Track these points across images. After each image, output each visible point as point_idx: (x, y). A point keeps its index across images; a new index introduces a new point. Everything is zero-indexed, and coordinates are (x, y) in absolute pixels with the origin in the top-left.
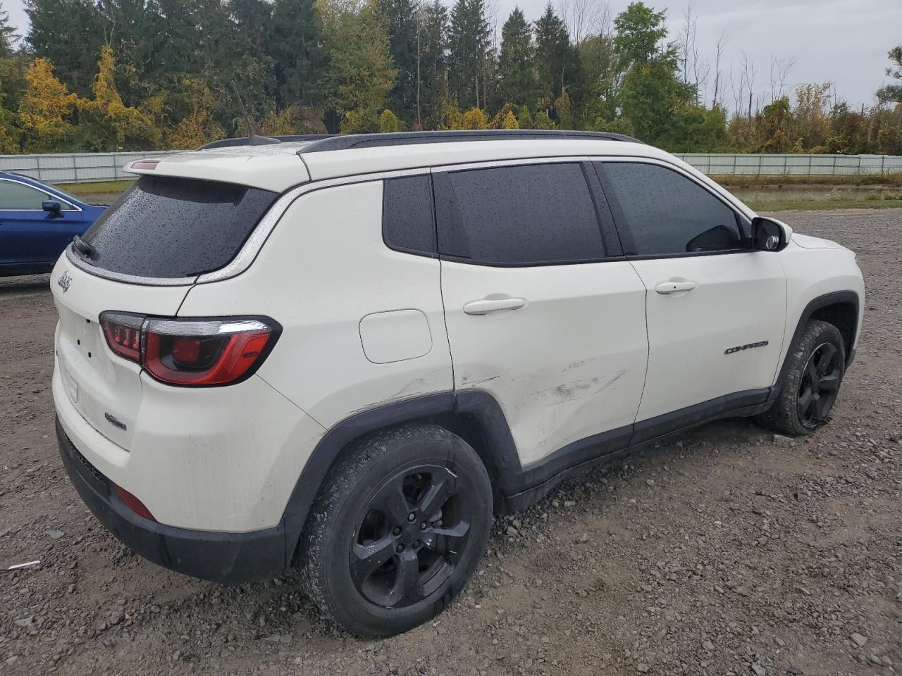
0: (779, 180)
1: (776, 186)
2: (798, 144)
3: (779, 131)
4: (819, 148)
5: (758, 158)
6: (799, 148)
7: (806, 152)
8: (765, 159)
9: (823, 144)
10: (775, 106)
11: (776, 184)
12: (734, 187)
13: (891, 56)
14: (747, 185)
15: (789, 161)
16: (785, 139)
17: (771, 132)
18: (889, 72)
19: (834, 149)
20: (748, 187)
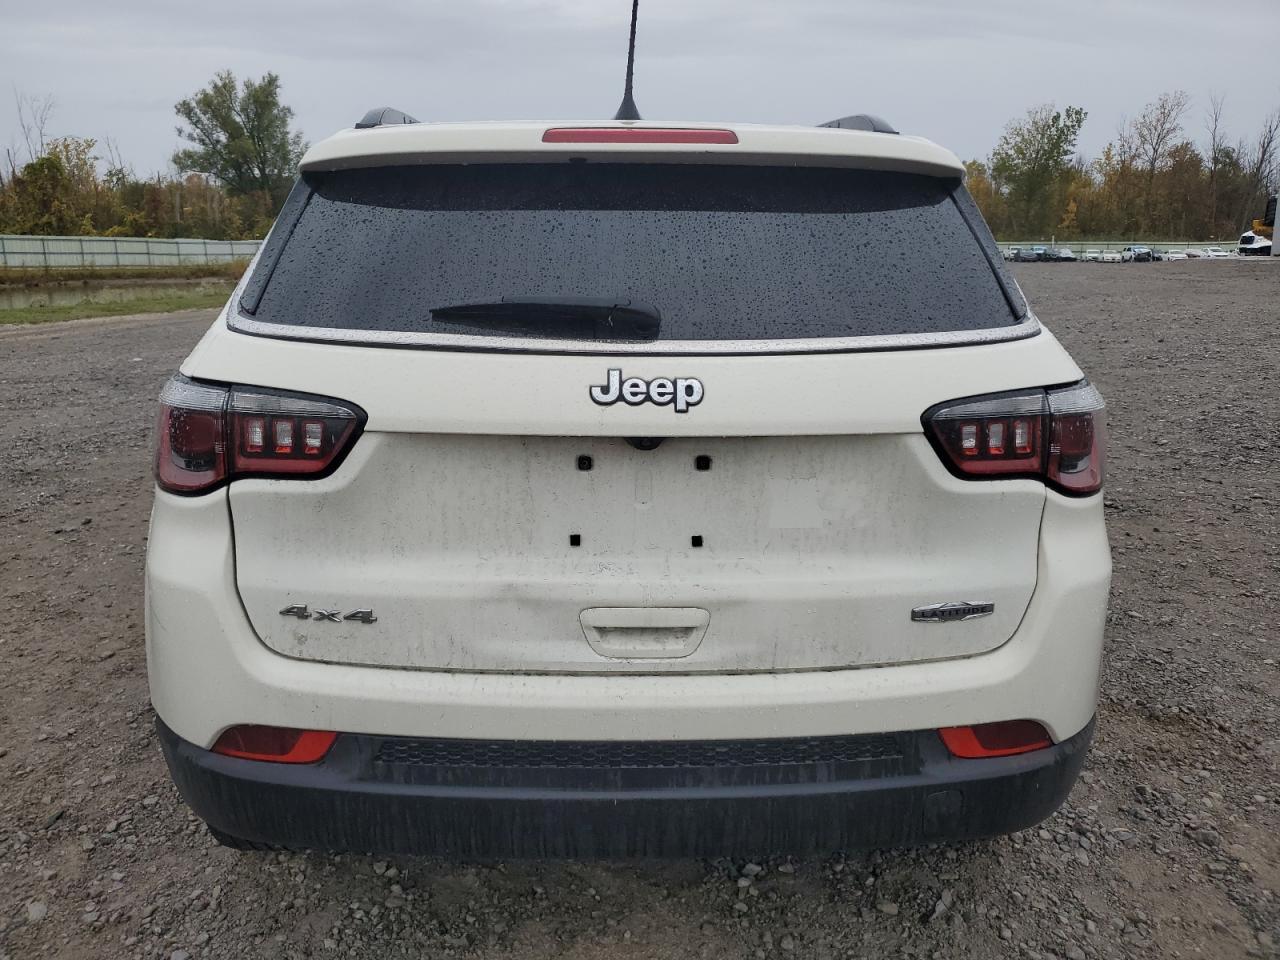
0: (82, 274)
1: (80, 283)
2: (87, 222)
3: (56, 202)
4: (116, 229)
5: (39, 243)
6: (89, 228)
7: (101, 235)
8: (50, 243)
9: (121, 223)
10: (42, 165)
11: (79, 279)
12: (13, 286)
13: (179, 111)
14: (35, 282)
15: (87, 247)
16: (70, 214)
17: (45, 205)
18: (180, 132)
19: (139, 232)
20: (37, 285)
